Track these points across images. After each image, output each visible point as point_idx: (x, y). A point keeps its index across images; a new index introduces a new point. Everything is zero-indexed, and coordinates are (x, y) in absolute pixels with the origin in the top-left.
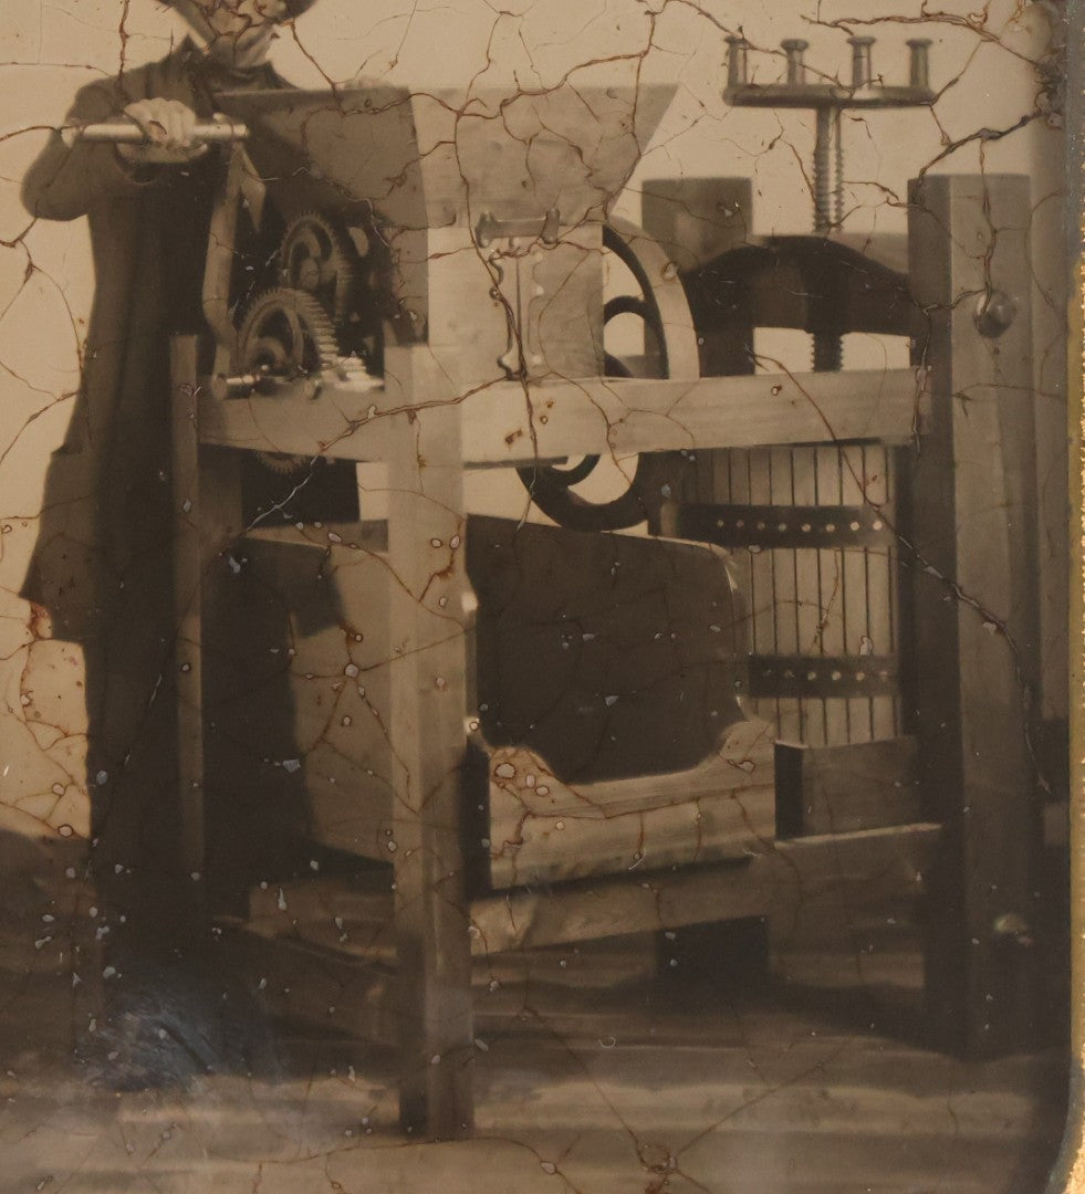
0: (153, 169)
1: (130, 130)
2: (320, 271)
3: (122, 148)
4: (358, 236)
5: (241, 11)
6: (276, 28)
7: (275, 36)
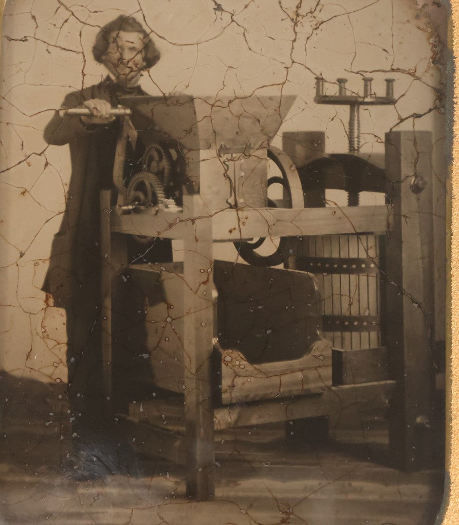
0: (93, 126)
1: (86, 111)
2: (158, 166)
3: (83, 118)
4: (173, 152)
5: (129, 65)
6: (142, 72)
7: (142, 75)
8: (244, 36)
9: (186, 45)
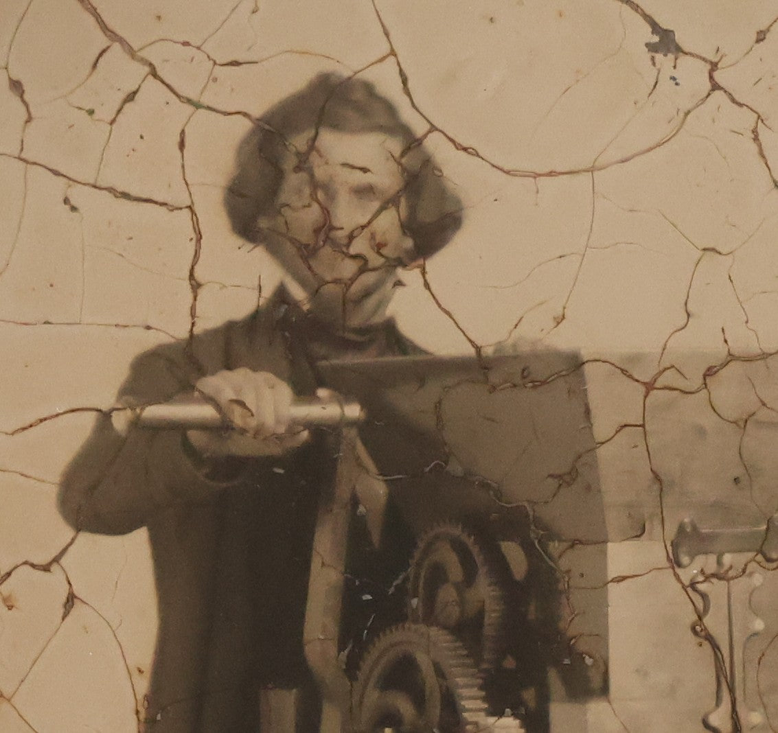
0: (234, 465)
1: (205, 412)
2: (462, 602)
3: (195, 437)
4: (513, 553)
5: (353, 250)
6: (401, 273)
7: (399, 283)
8: (756, 139)
9: (551, 174)
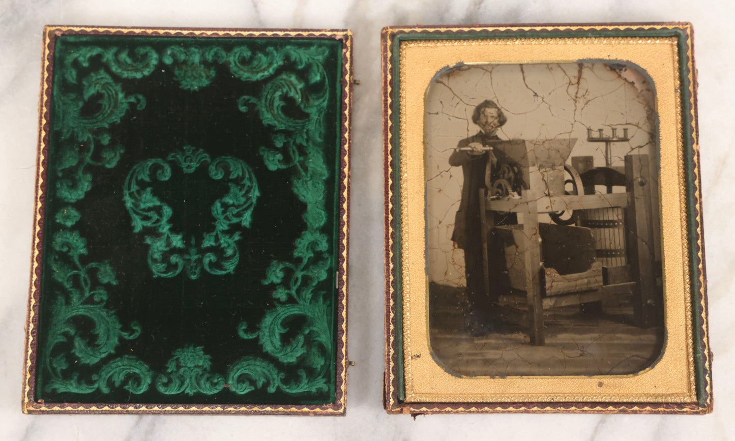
0: (474, 156)
1: (470, 149)
2: (508, 175)
3: (469, 152)
4: (515, 168)
5: (491, 125)
6: (498, 128)
8: (549, 108)
9: (520, 114)
